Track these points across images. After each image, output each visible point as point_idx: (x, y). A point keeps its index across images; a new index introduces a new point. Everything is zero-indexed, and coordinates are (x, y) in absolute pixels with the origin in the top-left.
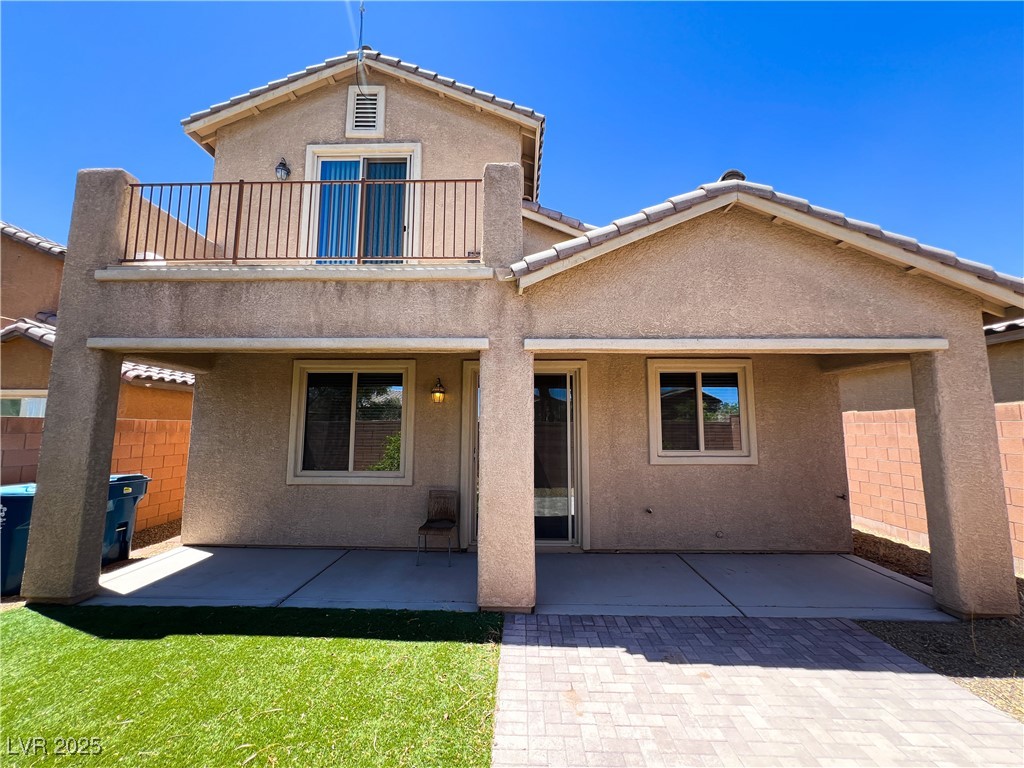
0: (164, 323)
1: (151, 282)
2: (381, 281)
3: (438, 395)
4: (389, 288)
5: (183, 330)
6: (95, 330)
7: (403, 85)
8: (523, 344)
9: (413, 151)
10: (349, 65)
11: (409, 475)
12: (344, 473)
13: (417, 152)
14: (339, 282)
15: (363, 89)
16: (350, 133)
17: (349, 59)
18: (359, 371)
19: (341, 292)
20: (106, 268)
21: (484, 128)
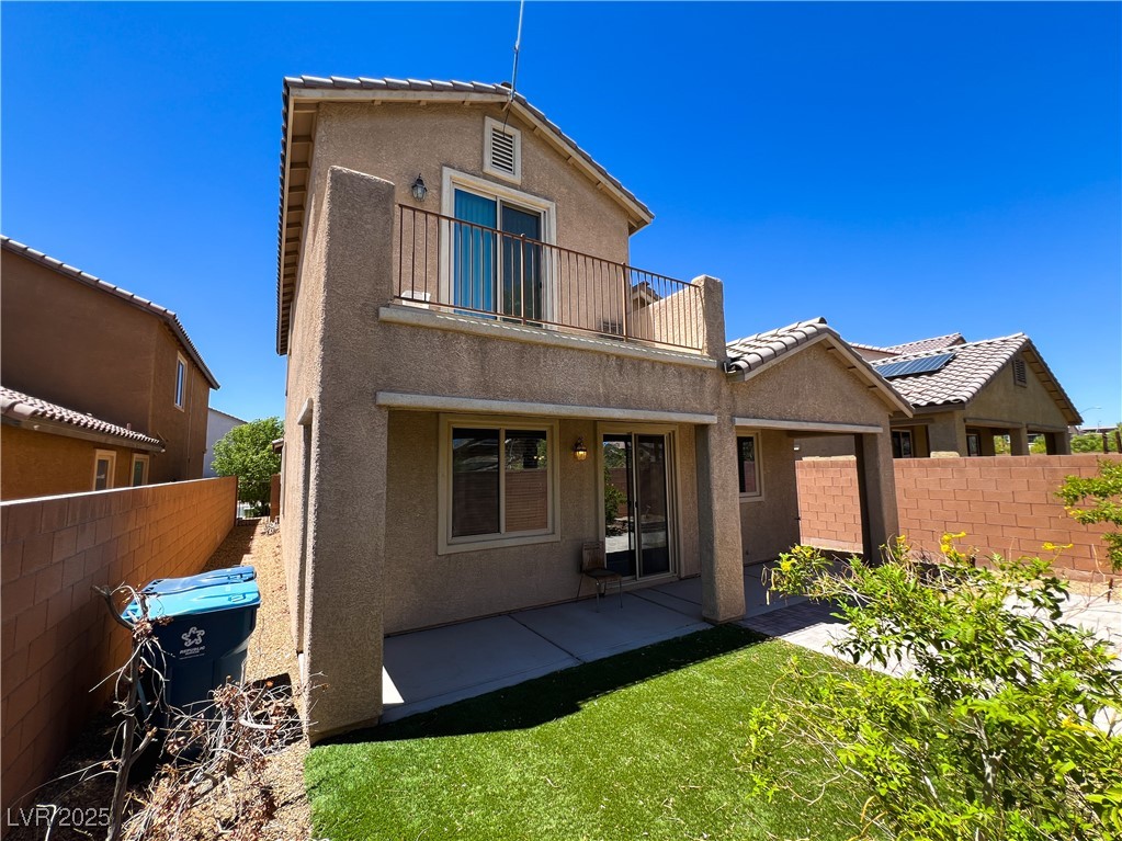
0: (464, 381)
1: (445, 331)
2: (648, 360)
3: (581, 453)
4: (653, 368)
5: (487, 391)
6: (380, 382)
7: (535, 136)
8: (732, 421)
9: (548, 209)
10: (498, 99)
11: (558, 530)
12: (497, 536)
13: (553, 211)
14: (618, 357)
15: (499, 126)
16: (489, 169)
17: (497, 92)
18: (508, 428)
19: (621, 367)
20: (388, 306)
21: (603, 206)
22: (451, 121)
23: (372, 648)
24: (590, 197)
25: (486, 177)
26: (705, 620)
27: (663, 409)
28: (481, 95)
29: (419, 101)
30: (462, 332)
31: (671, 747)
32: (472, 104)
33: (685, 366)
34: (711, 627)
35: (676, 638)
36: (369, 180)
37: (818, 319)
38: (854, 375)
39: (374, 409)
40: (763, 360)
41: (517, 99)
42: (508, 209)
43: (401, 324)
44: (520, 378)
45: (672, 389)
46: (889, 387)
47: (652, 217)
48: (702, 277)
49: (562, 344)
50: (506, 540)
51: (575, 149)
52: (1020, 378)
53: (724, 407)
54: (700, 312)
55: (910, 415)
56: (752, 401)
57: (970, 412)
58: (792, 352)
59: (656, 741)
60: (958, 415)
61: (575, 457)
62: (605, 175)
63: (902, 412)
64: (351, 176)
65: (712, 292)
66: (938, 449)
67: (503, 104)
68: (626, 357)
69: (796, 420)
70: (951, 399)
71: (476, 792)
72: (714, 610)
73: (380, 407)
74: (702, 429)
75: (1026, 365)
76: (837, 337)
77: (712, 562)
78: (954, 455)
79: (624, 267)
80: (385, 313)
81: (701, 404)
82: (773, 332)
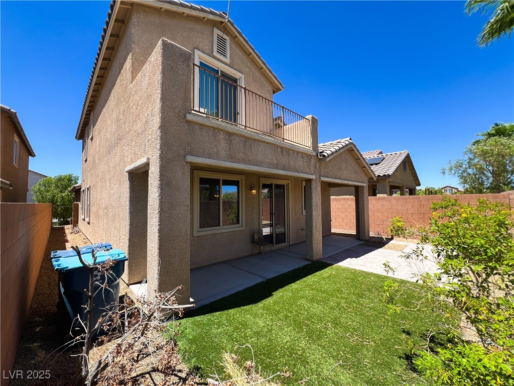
0: (223, 153)
1: (215, 128)
2: (292, 150)
3: (254, 191)
4: (294, 153)
6: (187, 150)
7: (235, 41)
8: (320, 178)
9: (241, 78)
10: (220, 19)
11: (244, 225)
12: (218, 227)
13: (243, 79)
14: (282, 148)
15: (221, 34)
16: (216, 54)
17: (221, 16)
18: (223, 178)
19: (282, 152)
20: (190, 113)
21: (263, 80)
22: (198, 27)
23: (185, 277)
24: (258, 75)
25: (214, 57)
26: (307, 260)
27: (297, 172)
28: (214, 16)
29: (184, 13)
30: (221, 130)
31: (319, 306)
32: (208, 20)
33: (304, 153)
34: (311, 263)
35: (299, 267)
36: (180, 48)
37: (349, 138)
38: (358, 162)
39: (184, 163)
40: (333, 153)
41: (229, 21)
42: (224, 75)
43: (196, 123)
44: (244, 154)
45: (300, 163)
46: (370, 168)
47: (283, 87)
48: (311, 116)
49: (261, 140)
50: (224, 229)
51: (254, 51)
52: (405, 168)
53: (317, 172)
54: (310, 131)
55: (375, 179)
56: (326, 170)
57: (391, 180)
58: (341, 151)
59: (312, 305)
60: (388, 180)
61: (251, 193)
62: (265, 65)
63: (373, 178)
64: (172, 44)
65: (314, 122)
66: (380, 193)
67: (222, 23)
68: (284, 147)
69: (340, 179)
70: (386, 174)
71: (249, 332)
72: (312, 256)
73: (187, 162)
74: (309, 181)
75: (407, 163)
76: (355, 146)
77: (311, 236)
78: (385, 195)
79: (283, 107)
80: (189, 117)
81: (310, 170)
82: (331, 142)
